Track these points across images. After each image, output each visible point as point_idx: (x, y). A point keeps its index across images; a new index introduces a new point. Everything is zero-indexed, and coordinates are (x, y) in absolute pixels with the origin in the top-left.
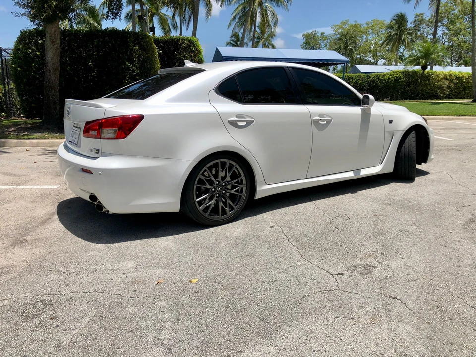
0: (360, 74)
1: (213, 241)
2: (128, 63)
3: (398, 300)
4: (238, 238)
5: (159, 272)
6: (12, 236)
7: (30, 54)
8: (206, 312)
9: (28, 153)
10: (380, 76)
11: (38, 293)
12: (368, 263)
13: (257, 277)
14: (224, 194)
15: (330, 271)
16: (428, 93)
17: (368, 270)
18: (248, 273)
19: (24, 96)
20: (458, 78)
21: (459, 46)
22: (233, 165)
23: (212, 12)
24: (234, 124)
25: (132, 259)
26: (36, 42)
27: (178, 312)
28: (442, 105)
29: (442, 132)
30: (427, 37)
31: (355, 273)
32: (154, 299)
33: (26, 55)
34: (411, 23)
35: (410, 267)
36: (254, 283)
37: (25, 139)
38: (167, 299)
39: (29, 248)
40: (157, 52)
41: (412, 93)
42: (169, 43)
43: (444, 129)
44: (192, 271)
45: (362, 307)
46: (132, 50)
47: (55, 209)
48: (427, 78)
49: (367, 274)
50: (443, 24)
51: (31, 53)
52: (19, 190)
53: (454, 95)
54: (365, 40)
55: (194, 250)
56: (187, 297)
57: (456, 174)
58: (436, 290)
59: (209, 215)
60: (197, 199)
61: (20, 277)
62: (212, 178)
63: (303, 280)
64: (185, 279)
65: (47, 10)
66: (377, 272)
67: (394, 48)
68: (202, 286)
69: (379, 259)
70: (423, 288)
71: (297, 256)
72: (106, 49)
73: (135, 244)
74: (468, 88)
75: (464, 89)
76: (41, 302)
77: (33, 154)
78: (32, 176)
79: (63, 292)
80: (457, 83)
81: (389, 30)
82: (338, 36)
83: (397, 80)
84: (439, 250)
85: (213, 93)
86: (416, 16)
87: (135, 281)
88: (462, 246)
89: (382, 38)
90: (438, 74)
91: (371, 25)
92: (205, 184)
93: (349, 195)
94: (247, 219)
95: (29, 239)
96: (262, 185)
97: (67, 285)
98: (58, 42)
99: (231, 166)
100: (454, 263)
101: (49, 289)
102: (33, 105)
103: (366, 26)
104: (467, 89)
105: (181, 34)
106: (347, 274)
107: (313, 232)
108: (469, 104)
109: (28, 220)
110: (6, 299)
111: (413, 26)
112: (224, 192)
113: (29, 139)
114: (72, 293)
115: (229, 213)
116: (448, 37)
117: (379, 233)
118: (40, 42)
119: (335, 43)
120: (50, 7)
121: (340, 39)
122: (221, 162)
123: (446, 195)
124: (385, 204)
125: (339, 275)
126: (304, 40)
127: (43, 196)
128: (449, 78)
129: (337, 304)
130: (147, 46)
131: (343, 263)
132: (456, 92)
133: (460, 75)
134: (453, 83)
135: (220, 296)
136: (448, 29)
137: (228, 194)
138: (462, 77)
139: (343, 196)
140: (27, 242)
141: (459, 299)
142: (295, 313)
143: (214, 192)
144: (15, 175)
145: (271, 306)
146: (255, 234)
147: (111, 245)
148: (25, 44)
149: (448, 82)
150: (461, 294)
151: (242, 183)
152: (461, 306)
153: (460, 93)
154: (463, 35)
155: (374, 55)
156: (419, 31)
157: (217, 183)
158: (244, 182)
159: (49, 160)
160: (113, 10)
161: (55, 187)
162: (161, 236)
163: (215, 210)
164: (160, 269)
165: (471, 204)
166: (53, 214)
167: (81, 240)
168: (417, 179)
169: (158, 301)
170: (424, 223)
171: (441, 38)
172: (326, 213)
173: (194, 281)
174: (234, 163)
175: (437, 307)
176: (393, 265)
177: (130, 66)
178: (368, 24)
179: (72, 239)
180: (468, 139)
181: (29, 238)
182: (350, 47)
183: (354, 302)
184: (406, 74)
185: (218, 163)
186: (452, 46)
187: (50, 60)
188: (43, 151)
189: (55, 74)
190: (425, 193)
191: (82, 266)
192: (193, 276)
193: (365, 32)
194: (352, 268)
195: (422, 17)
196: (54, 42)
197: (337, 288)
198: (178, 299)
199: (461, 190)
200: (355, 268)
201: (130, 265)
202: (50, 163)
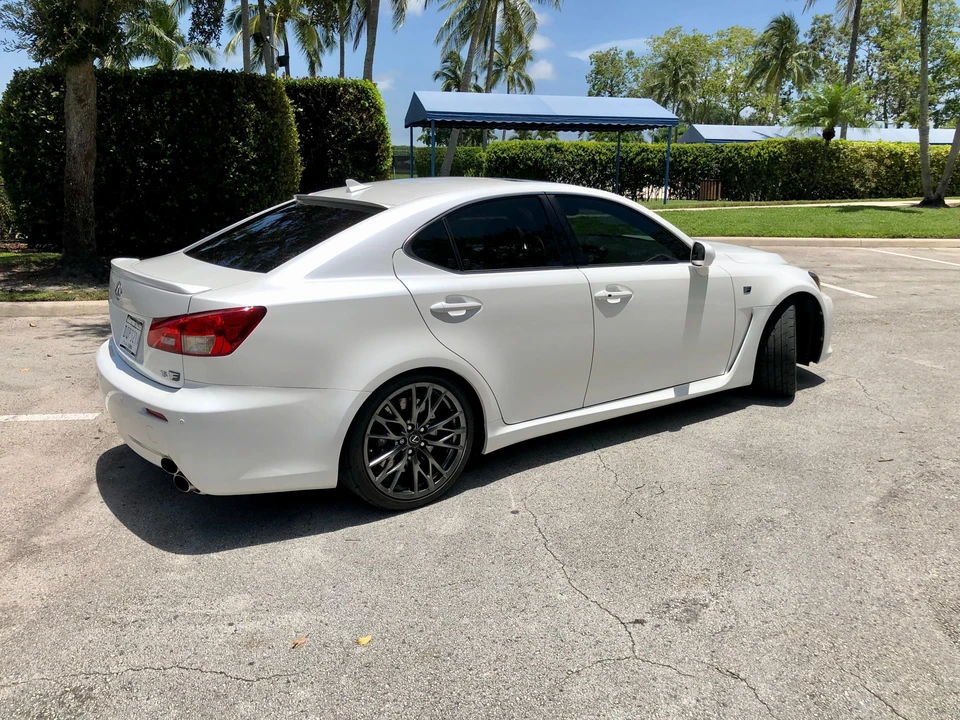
0: (703, 145)
1: (402, 546)
2: (234, 140)
3: (742, 680)
4: (449, 539)
5: (296, 619)
6: (9, 536)
7: (33, 119)
8: (384, 712)
9: (34, 333)
10: (741, 149)
11: (67, 670)
12: (692, 596)
13: (483, 632)
14: (424, 447)
15: (620, 616)
16: (836, 184)
17: (692, 611)
18: (466, 621)
19: (21, 203)
20: (894, 155)
21: (901, 81)
22: (440, 393)
23: (406, 12)
24: (442, 315)
25: (246, 590)
26: (47, 94)
27: (332, 711)
28: (861, 212)
29: (856, 276)
30: (837, 62)
31: (667, 620)
32: (289, 682)
33: (26, 121)
34: (806, 35)
35: (771, 606)
36: (477, 644)
37: (26, 301)
38: (312, 683)
39: (44, 565)
40: (292, 111)
41: (803, 184)
42: (317, 93)
43: (861, 270)
44: (359, 618)
45: (675, 697)
46: (242, 111)
47: (90, 470)
48: (834, 154)
49: (688, 621)
50: (868, 37)
51: (35, 117)
52: (20, 424)
53: (885, 189)
54: (714, 68)
55: (364, 569)
56: (350, 676)
57: (873, 383)
58: (814, 658)
59: (395, 490)
60: (370, 461)
61: (31, 633)
62: (400, 421)
63: (570, 636)
64: (347, 637)
65: (69, 38)
66: (707, 616)
67: (772, 85)
68: (379, 653)
69: (713, 588)
70: (789, 653)
71: (560, 582)
72: (188, 110)
73: (251, 555)
74: (915, 175)
75: (907, 177)
76: (74, 691)
77: (44, 334)
78: (45, 390)
79: (114, 669)
80: (892, 165)
81: (760, 50)
82: (661, 60)
83: (774, 159)
84: (826, 564)
85: (402, 255)
86: (816, 20)
87: (252, 642)
88: (870, 556)
89: (747, 64)
90: (855, 146)
91: (727, 38)
92: (385, 433)
93: (666, 434)
94: (467, 493)
95: (44, 544)
96: (496, 428)
97: (122, 653)
98: (92, 100)
99: (436, 395)
100: (852, 595)
101: (86, 662)
102: (40, 221)
103: (716, 39)
104: (912, 178)
105: (342, 74)
106: (651, 621)
107: (595, 523)
108: (913, 212)
109: (39, 497)
110: (7, 686)
111: (808, 40)
112: (423, 444)
113: (35, 300)
114: (131, 672)
115: (433, 484)
116: (878, 63)
117: (717, 525)
118: (54, 94)
119: (654, 75)
120: (74, 32)
121: (663, 66)
122: (418, 389)
123: (851, 434)
124: (734, 456)
125: (637, 625)
126: (593, 67)
127: (69, 438)
128: (876, 155)
129: (629, 689)
130: (272, 101)
131: (646, 595)
132: (889, 183)
133: (899, 150)
134: (884, 165)
135: (411, 674)
136: (878, 46)
137: (430, 448)
138: (902, 154)
139: (655, 437)
140: (39, 549)
141: (853, 678)
142: (550, 711)
143: (403, 445)
144: (10, 388)
145: (507, 697)
146: (482, 529)
147: (205, 557)
148: (23, 98)
149: (875, 164)
150: (857, 665)
151: (457, 425)
152: (855, 692)
153: (898, 185)
154: (909, 58)
155: (733, 98)
156: (822, 50)
157: (410, 428)
158: (463, 423)
159: (77, 350)
160: (203, 24)
161: (91, 416)
162: (301, 536)
163: (406, 480)
164: (299, 614)
165: (895, 457)
166: (88, 483)
167: (145, 543)
168: (799, 395)
169: (296, 687)
170: (804, 503)
171: (865, 65)
172: (619, 478)
173: (364, 640)
174: (442, 389)
175: (812, 696)
176: (740, 599)
177: (238, 144)
178: (720, 35)
179: (129, 542)
180: (904, 296)
181: (43, 540)
182: (684, 82)
183: (660, 685)
184: (793, 146)
185: (410, 390)
186: (886, 82)
187: (75, 137)
188: (64, 327)
189: (86, 165)
190: (813, 430)
191: (149, 608)
192: (362, 630)
193: (714, 52)
194: (661, 609)
195: (828, 22)
196: (84, 101)
197: (631, 654)
198: (333, 683)
199: (881, 420)
200: (668, 606)
201: (241, 605)
202: (80, 357)
